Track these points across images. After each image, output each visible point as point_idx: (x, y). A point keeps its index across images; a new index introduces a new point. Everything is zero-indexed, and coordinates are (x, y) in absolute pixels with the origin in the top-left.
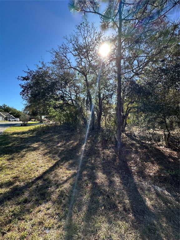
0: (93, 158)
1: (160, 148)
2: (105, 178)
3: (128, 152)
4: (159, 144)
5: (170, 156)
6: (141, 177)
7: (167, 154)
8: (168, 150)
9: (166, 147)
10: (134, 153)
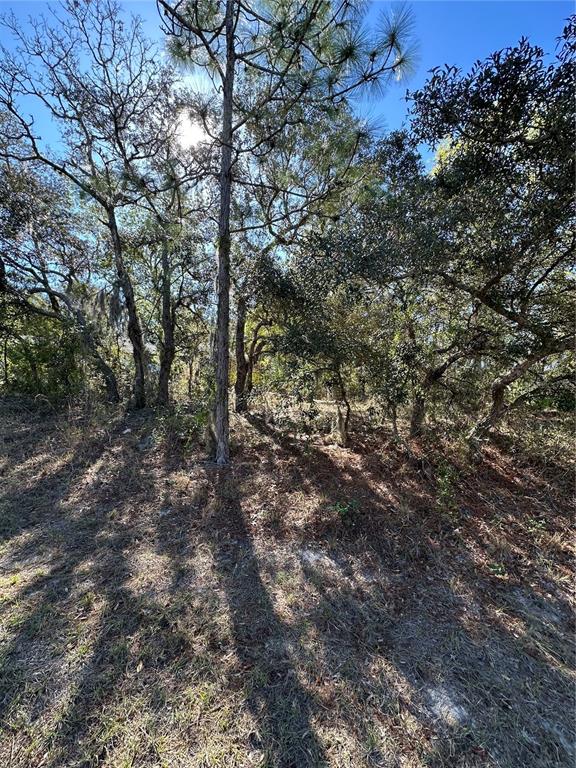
0: (128, 508)
1: (328, 450)
2: (160, 568)
3: (246, 472)
4: (326, 439)
5: (347, 469)
6: (273, 538)
7: (341, 464)
8: (345, 454)
9: (342, 447)
10: (263, 472)
